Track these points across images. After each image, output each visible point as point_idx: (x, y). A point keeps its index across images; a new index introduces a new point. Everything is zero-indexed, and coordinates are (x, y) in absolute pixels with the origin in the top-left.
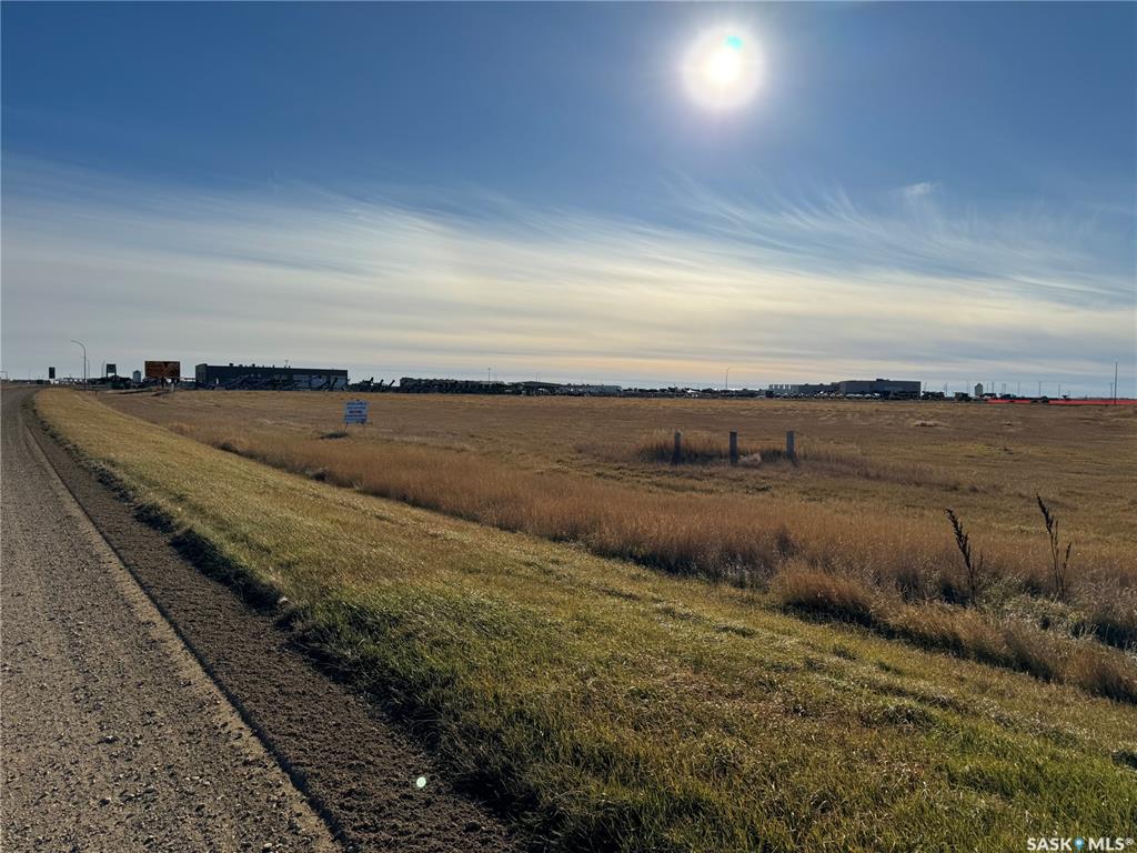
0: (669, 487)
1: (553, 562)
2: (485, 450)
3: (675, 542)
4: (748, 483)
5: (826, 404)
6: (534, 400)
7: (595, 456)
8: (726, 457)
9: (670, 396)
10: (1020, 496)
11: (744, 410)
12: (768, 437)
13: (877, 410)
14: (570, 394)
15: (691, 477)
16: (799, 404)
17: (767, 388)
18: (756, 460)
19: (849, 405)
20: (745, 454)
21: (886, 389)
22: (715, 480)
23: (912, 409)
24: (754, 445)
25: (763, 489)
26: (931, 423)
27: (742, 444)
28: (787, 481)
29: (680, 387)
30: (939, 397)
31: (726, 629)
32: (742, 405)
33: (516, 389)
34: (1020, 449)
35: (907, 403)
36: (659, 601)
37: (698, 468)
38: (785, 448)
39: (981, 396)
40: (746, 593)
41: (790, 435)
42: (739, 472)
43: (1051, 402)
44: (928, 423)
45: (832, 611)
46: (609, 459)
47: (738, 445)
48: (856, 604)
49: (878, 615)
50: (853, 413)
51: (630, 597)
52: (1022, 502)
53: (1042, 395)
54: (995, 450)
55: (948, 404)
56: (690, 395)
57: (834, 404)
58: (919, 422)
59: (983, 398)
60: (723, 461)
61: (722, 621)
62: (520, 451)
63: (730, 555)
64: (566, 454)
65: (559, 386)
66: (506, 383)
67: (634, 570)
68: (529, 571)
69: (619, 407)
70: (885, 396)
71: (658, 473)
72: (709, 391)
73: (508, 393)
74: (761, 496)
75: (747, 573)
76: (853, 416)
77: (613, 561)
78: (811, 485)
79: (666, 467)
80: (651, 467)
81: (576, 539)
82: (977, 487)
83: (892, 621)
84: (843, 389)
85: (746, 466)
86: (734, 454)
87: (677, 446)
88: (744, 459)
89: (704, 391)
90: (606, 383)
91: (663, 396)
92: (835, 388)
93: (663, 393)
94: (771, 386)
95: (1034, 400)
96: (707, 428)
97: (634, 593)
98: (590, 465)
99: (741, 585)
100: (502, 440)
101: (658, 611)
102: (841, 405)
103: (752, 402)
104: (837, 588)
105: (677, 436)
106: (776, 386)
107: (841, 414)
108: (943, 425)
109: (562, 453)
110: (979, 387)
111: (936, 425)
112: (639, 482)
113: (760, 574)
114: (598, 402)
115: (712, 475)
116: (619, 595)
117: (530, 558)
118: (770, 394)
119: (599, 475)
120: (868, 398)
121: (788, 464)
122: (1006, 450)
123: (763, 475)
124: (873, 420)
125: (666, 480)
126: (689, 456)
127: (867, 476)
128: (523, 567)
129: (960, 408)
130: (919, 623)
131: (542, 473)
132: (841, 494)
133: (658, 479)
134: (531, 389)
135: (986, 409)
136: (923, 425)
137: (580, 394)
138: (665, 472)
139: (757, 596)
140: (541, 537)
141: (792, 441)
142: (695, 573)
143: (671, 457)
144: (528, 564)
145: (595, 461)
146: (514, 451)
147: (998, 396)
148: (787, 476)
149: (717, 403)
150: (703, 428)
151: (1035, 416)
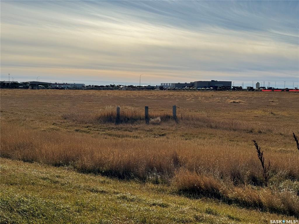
0: (116, 135)
1: (57, 177)
2: (10, 119)
3: (122, 163)
4: (155, 132)
5: (189, 93)
6: (37, 91)
7: (74, 121)
8: (143, 119)
9: (111, 89)
10: (281, 134)
11: (149, 96)
12: (163, 109)
13: (212, 95)
14: (57, 88)
15: (126, 130)
16: (176, 93)
17: (160, 85)
18: (158, 121)
19: (199, 93)
20: (153, 117)
21: (216, 85)
22: (139, 131)
23: (228, 95)
24: (157, 113)
25: (163, 135)
26: (237, 101)
27: (151, 113)
28: (174, 131)
29: (116, 85)
30: (240, 89)
31: (154, 205)
32: (148, 94)
33: (25, 86)
34: (278, 113)
35: (225, 92)
36: (117, 193)
37: (129, 126)
38: (172, 114)
39: (259, 88)
40: (160, 187)
41: (174, 108)
42: (151, 127)
43: (290, 91)
44: (236, 101)
45: (202, 193)
46: (82, 122)
47: (149, 113)
48: (213, 189)
49: (224, 193)
50: (202, 97)
51: (102, 192)
52: (282, 137)
53: (286, 88)
54: (267, 114)
55: (244, 92)
56: (122, 88)
57: (192, 93)
58: (232, 101)
59: (260, 89)
60: (142, 121)
61: (151, 200)
62: (31, 119)
63: (150, 168)
64: (57, 120)
65: (50, 84)
66: (19, 82)
67: (102, 179)
68: (45, 183)
69: (84, 95)
70: (216, 89)
71: (109, 129)
72: (131, 86)
73: (21, 88)
74: (162, 138)
75: (159, 176)
76: (202, 98)
77: (89, 174)
78: (186, 132)
79: (113, 125)
80: (105, 126)
81: (68, 164)
82: (261, 131)
83: (230, 195)
84: (196, 85)
85: (154, 124)
86: (147, 118)
87: (118, 114)
88: (152, 120)
89: (129, 86)
90: (77, 83)
91: (108, 89)
92: (192, 85)
93: (107, 88)
94: (162, 84)
95: (283, 90)
96: (132, 105)
97: (104, 190)
98: (71, 126)
99: (156, 182)
100: (19, 113)
101: (118, 198)
102: (196, 93)
103: (153, 92)
104: (203, 181)
105: (118, 109)
106: (164, 84)
107: (196, 97)
108: (243, 102)
109: (56, 119)
110: (258, 84)
111: (240, 102)
112: (99, 133)
113: (166, 177)
114: (72, 93)
115: (136, 129)
116: (97, 191)
117: (44, 175)
118: (161, 88)
119: (77, 131)
120: (207, 90)
121: (173, 122)
122: (272, 113)
123: (163, 128)
124: (211, 100)
125: (114, 132)
126: (125, 119)
127: (211, 127)
128: (41, 180)
129: (250, 94)
130: (243, 196)
131: (44, 130)
132: (200, 136)
133: (109, 132)
134: (34, 85)
135: (261, 94)
136: (234, 102)
137: (62, 88)
138: (113, 128)
139: (165, 187)
140: (48, 164)
141: (175, 110)
142: (133, 178)
143: (115, 120)
144: (44, 179)
145: (74, 123)
146: (27, 119)
147: (267, 88)
148: (174, 128)
149: (136, 93)
150: (130, 105)
151: (284, 97)
